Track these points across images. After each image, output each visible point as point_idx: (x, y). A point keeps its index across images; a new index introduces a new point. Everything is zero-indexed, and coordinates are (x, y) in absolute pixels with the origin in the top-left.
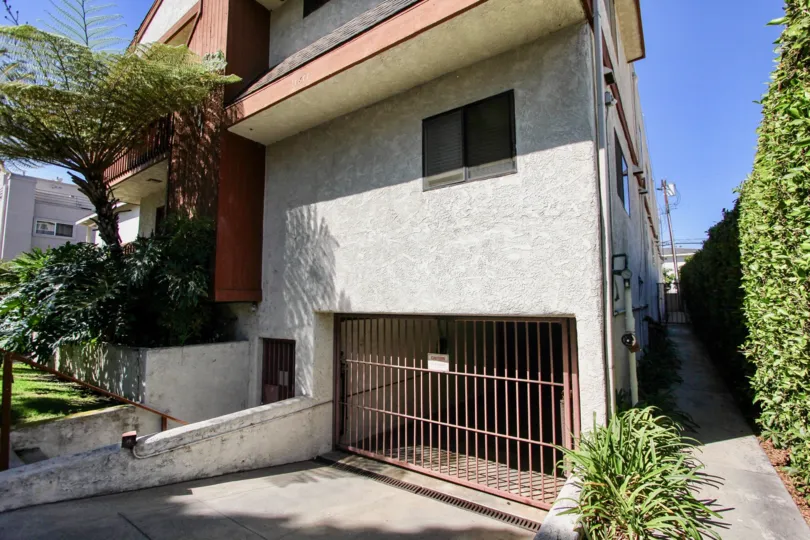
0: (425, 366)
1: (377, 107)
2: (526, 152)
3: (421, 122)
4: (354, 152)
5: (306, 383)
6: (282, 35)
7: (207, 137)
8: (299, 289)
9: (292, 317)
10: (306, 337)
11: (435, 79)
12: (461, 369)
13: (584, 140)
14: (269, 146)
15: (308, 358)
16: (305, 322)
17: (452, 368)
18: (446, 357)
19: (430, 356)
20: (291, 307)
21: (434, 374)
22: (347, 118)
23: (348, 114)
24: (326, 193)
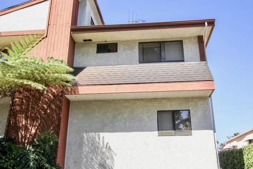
1: (137, 101)
2: (195, 130)
3: (156, 112)
4: (125, 115)
6: (83, 55)
11: (162, 98)
13: (211, 130)
22: (122, 101)
24: (110, 129)
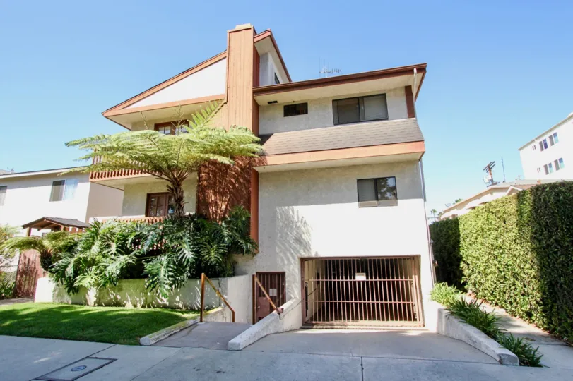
0: (354, 278)
2: (400, 199)
3: (356, 181)
4: (321, 186)
5: (294, 292)
6: (268, 120)
7: (237, 167)
8: (287, 246)
9: (283, 260)
10: (293, 270)
11: (362, 165)
12: (371, 278)
13: (420, 198)
14: (262, 173)
15: (295, 279)
16: (292, 262)
17: (367, 278)
18: (365, 274)
19: (356, 274)
20: (282, 255)
21: (359, 282)
23: (317, 169)
